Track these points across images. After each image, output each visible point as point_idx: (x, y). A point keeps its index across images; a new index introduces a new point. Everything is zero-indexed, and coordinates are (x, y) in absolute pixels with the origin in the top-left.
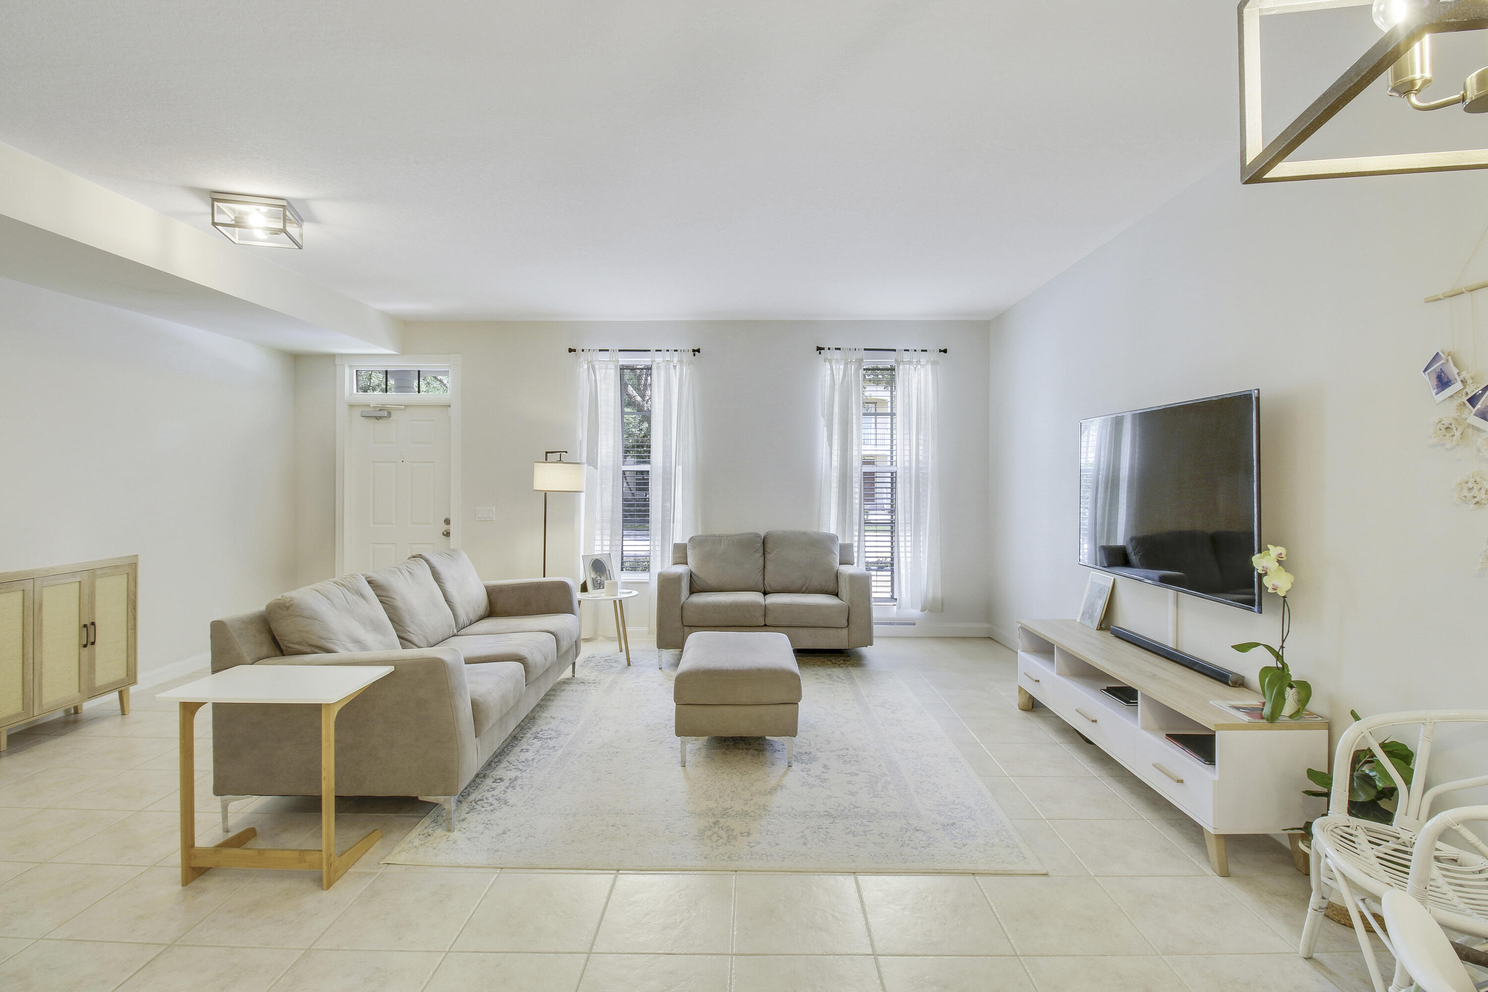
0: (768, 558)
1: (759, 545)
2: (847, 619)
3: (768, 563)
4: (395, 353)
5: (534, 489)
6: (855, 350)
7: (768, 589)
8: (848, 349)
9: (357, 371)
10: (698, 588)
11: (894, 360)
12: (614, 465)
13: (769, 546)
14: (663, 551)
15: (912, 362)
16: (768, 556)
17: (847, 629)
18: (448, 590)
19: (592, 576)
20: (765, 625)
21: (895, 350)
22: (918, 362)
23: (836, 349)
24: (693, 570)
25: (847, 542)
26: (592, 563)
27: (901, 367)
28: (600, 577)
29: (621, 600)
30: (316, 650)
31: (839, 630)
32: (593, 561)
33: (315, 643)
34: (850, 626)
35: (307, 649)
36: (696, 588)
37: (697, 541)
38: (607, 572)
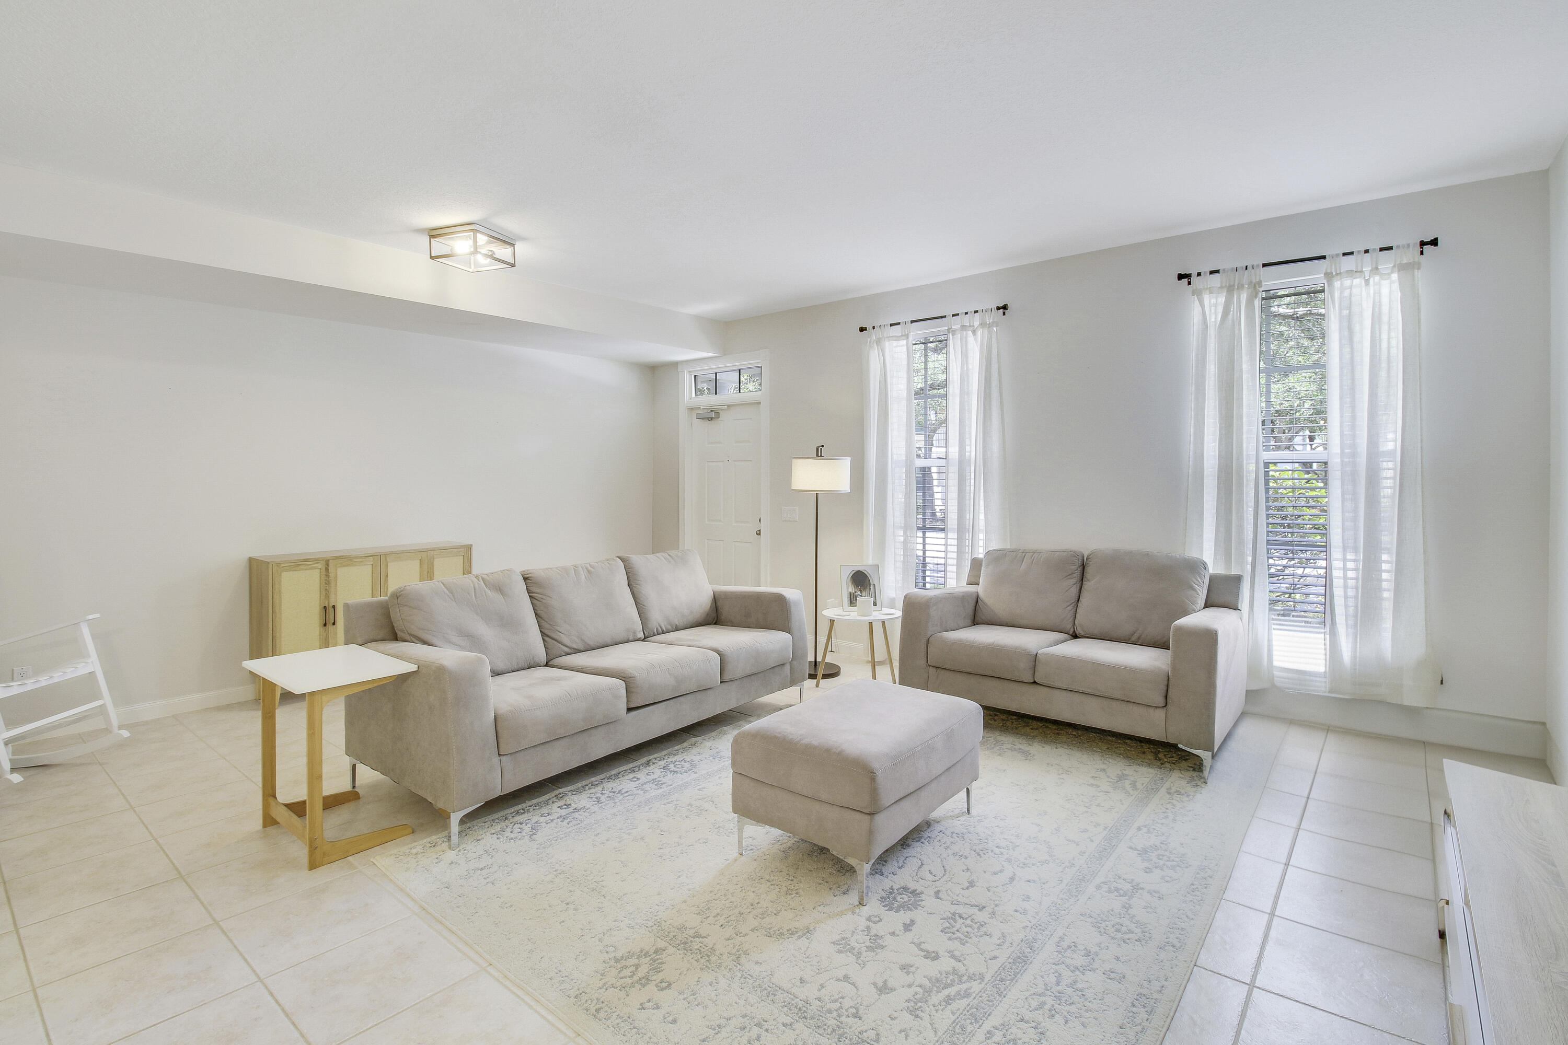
0: (1085, 587)
1: (1075, 567)
2: (1164, 695)
3: (1085, 594)
4: (718, 355)
5: (792, 488)
6: (1246, 269)
7: (1079, 631)
8: (1233, 268)
9: (695, 376)
10: (983, 618)
11: (1323, 275)
12: (907, 459)
13: (1090, 571)
14: (959, 566)
15: (1361, 272)
16: (1087, 585)
17: (1165, 708)
18: (643, 592)
19: (850, 590)
20: (1035, 682)
21: (1324, 257)
22: (1375, 270)
23: (1211, 272)
24: (981, 594)
25: (1234, 572)
26: (851, 575)
27: (1337, 284)
28: (861, 592)
29: (872, 622)
30: (413, 639)
31: (1151, 710)
32: (853, 573)
33: (413, 633)
34: (1169, 706)
35: (408, 638)
36: (981, 618)
37: (996, 557)
38: (872, 587)
